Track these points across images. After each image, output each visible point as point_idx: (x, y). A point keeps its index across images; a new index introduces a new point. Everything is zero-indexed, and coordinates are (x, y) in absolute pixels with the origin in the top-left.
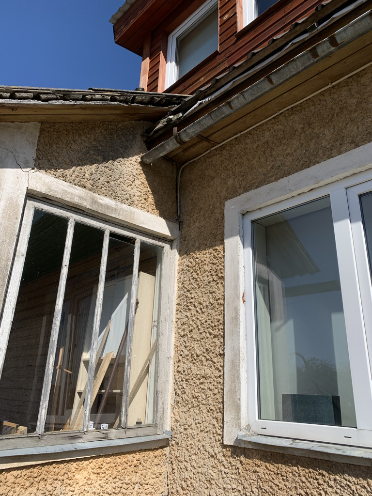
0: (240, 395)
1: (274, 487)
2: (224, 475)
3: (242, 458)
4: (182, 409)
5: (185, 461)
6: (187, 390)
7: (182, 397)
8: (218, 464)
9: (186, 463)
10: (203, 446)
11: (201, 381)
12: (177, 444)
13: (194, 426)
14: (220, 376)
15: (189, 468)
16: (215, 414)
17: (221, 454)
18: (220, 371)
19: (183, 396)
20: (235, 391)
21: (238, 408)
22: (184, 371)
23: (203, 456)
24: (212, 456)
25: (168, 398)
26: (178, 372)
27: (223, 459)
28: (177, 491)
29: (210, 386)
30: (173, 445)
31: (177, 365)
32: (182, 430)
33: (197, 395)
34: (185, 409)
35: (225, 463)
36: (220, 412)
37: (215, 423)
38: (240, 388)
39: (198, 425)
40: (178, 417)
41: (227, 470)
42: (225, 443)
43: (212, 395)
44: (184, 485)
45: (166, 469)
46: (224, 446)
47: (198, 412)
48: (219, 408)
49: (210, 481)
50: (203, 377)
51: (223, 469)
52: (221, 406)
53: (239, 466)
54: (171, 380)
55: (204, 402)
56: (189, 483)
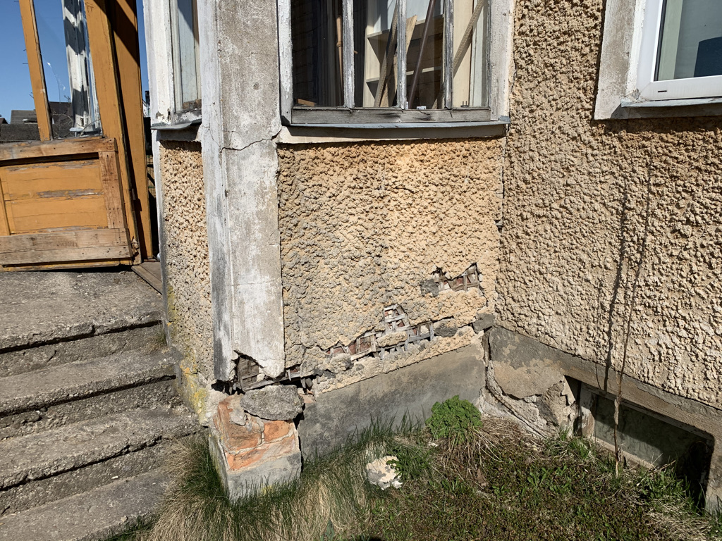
0: (629, 47)
1: (670, 161)
2: (591, 158)
3: (623, 133)
4: (526, 85)
5: (531, 150)
6: (536, 58)
7: (527, 70)
8: (583, 147)
9: (531, 153)
10: (560, 128)
11: (562, 39)
12: (518, 132)
13: (546, 105)
14: (596, 25)
15: (536, 157)
16: (582, 83)
17: (588, 133)
18: (596, 18)
19: (529, 67)
20: (622, 44)
21: (623, 67)
22: (531, 31)
23: (559, 141)
24: (574, 138)
25: (505, 71)
26: (521, 33)
27: (591, 139)
28: (518, 186)
29: (576, 44)
30: (511, 134)
31: (518, 24)
32: (526, 113)
33: (552, 61)
34: (532, 85)
35: (594, 143)
36: (592, 79)
37: (582, 95)
38: (631, 36)
39: (553, 103)
40: (519, 98)
41: (595, 152)
42: (596, 117)
43: (579, 58)
44: (528, 177)
45: (502, 163)
46: (593, 122)
47: (553, 85)
48: (590, 74)
49: (568, 168)
50: (565, 33)
51: (590, 151)
52: (594, 70)
53: (616, 143)
54: (510, 47)
55: (564, 69)
56: (535, 175)
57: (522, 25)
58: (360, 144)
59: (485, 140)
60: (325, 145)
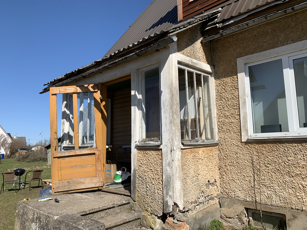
0: (247, 127)
1: (261, 150)
3: (249, 145)
4: (222, 133)
5: (225, 149)
6: (224, 127)
7: (222, 130)
8: (240, 148)
9: (226, 150)
10: (233, 143)
11: (230, 124)
12: (221, 144)
13: (228, 138)
14: (238, 122)
15: (228, 150)
16: (237, 134)
17: (241, 145)
18: (238, 120)
19: (222, 129)
20: (246, 125)
21: (247, 131)
22: (222, 121)
23: (233, 146)
24: (237, 146)
25: (216, 130)
26: (219, 122)
27: (242, 146)
28: (223, 158)
29: (234, 125)
30: (219, 145)
31: (218, 120)
32: (223, 140)
33: (229, 128)
34: (224, 133)
35: (243, 147)
36: (239, 133)
37: (238, 136)
38: (248, 124)
39: (230, 138)
40: (220, 136)
41: (243, 149)
42: (242, 141)
43: (235, 128)
44: (226, 156)
45: (217, 152)
46: (242, 142)
47: (229, 134)
48: (239, 132)
49: (237, 153)
50: (231, 123)
51: (242, 149)
52: (240, 131)
53: (248, 147)
54: (216, 125)
55: (232, 130)
56: (228, 155)
57: (219, 120)
58: (193, 148)
59: (214, 146)
60: (187, 149)
